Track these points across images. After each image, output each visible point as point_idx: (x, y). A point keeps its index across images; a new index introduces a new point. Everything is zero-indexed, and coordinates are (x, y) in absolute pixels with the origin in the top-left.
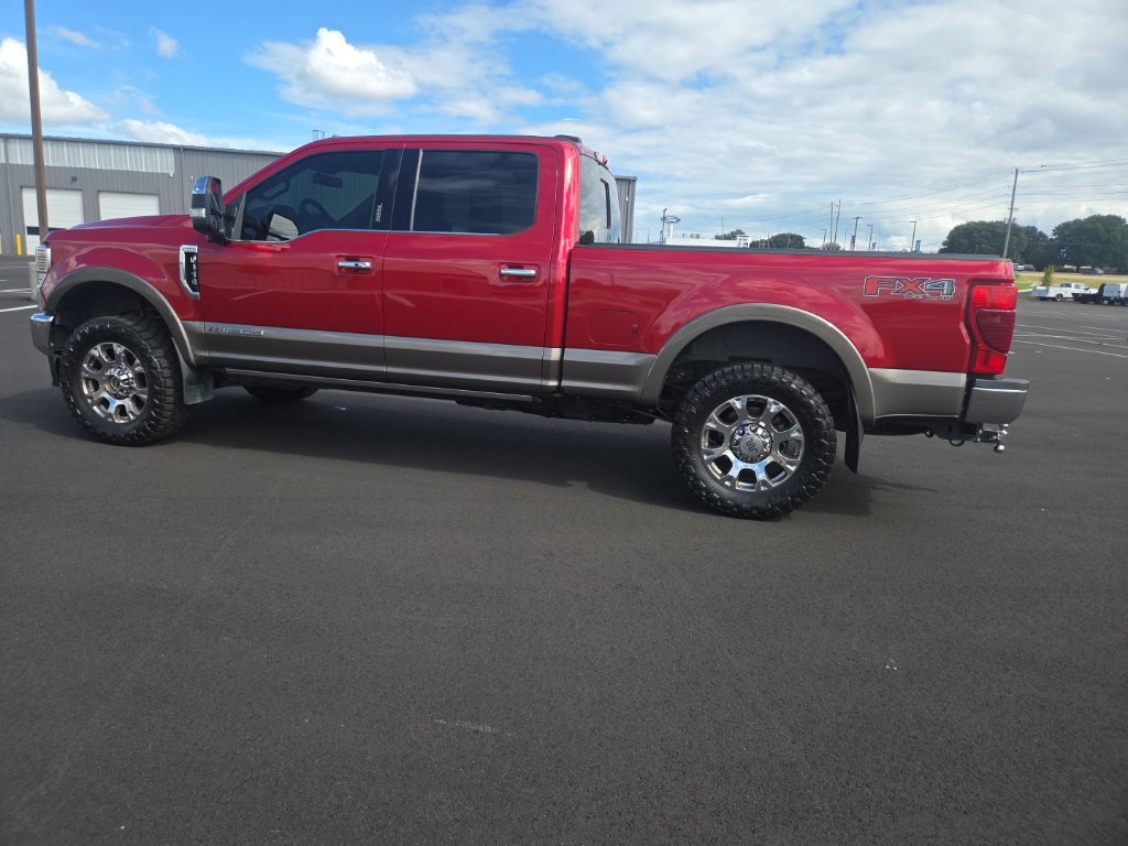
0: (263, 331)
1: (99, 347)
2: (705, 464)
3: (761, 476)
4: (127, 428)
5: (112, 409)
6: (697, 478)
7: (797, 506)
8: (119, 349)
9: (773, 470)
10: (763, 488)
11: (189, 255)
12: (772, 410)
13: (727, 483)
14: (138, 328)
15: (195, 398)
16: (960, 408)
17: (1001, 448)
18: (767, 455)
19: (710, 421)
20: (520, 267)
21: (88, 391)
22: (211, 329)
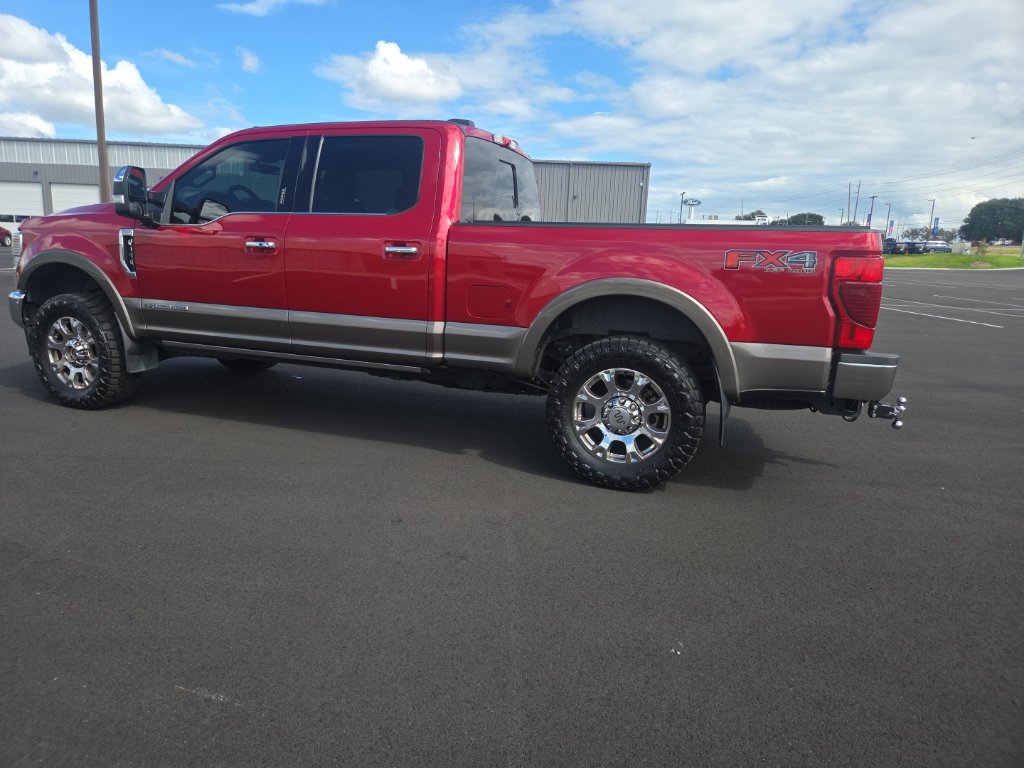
0: (187, 306)
1: (59, 321)
2: (577, 435)
3: (631, 448)
4: (83, 394)
5: (72, 376)
6: (569, 448)
7: (665, 479)
8: (75, 323)
9: (643, 442)
10: (632, 460)
11: (126, 238)
12: (639, 384)
13: (599, 454)
14: (88, 304)
15: (139, 367)
16: (825, 382)
17: (899, 423)
18: (636, 428)
19: (582, 393)
20: (403, 244)
21: (53, 360)
22: (146, 305)
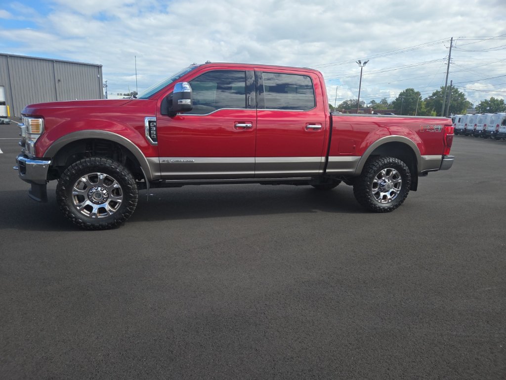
2: (373, 195)
3: (389, 197)
5: (94, 211)
8: (102, 176)
10: (390, 201)
12: (393, 173)
13: (379, 201)
16: (440, 166)
18: (391, 189)
19: (375, 179)
20: (314, 124)
21: (76, 202)
22: (164, 161)
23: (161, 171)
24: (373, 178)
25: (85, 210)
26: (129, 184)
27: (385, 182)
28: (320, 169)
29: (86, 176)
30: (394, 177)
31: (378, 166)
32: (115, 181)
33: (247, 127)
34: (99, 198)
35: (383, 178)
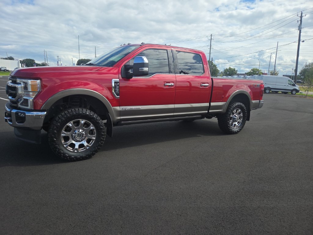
0: (141, 107)
5: (77, 146)
8: (83, 121)
10: (237, 127)
12: (240, 111)
13: (233, 127)
16: (258, 107)
18: (238, 120)
21: (63, 141)
22: (123, 109)
23: (120, 116)
24: (230, 115)
25: (69, 147)
26: (101, 126)
27: (236, 116)
28: (206, 111)
29: (72, 122)
30: (239, 113)
31: (233, 108)
32: (92, 125)
33: (172, 86)
34: (80, 137)
35: (235, 114)
